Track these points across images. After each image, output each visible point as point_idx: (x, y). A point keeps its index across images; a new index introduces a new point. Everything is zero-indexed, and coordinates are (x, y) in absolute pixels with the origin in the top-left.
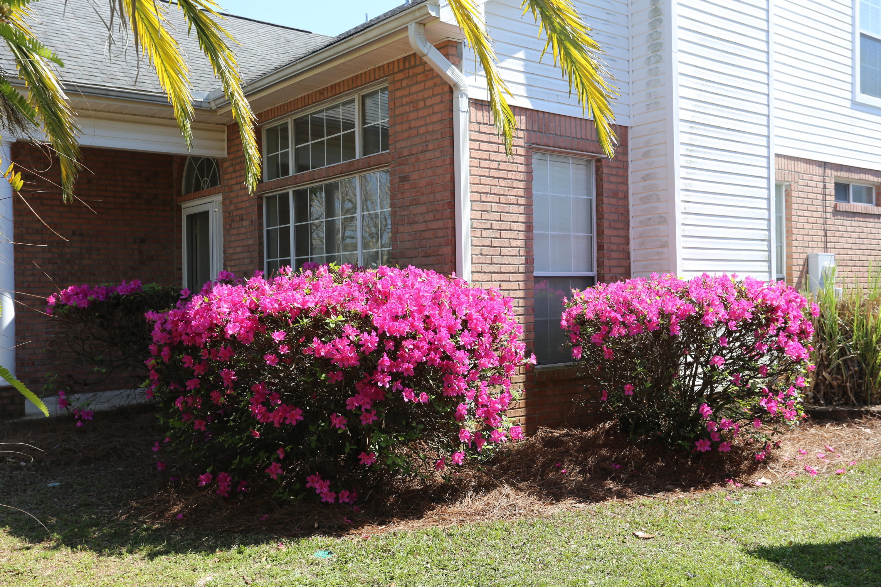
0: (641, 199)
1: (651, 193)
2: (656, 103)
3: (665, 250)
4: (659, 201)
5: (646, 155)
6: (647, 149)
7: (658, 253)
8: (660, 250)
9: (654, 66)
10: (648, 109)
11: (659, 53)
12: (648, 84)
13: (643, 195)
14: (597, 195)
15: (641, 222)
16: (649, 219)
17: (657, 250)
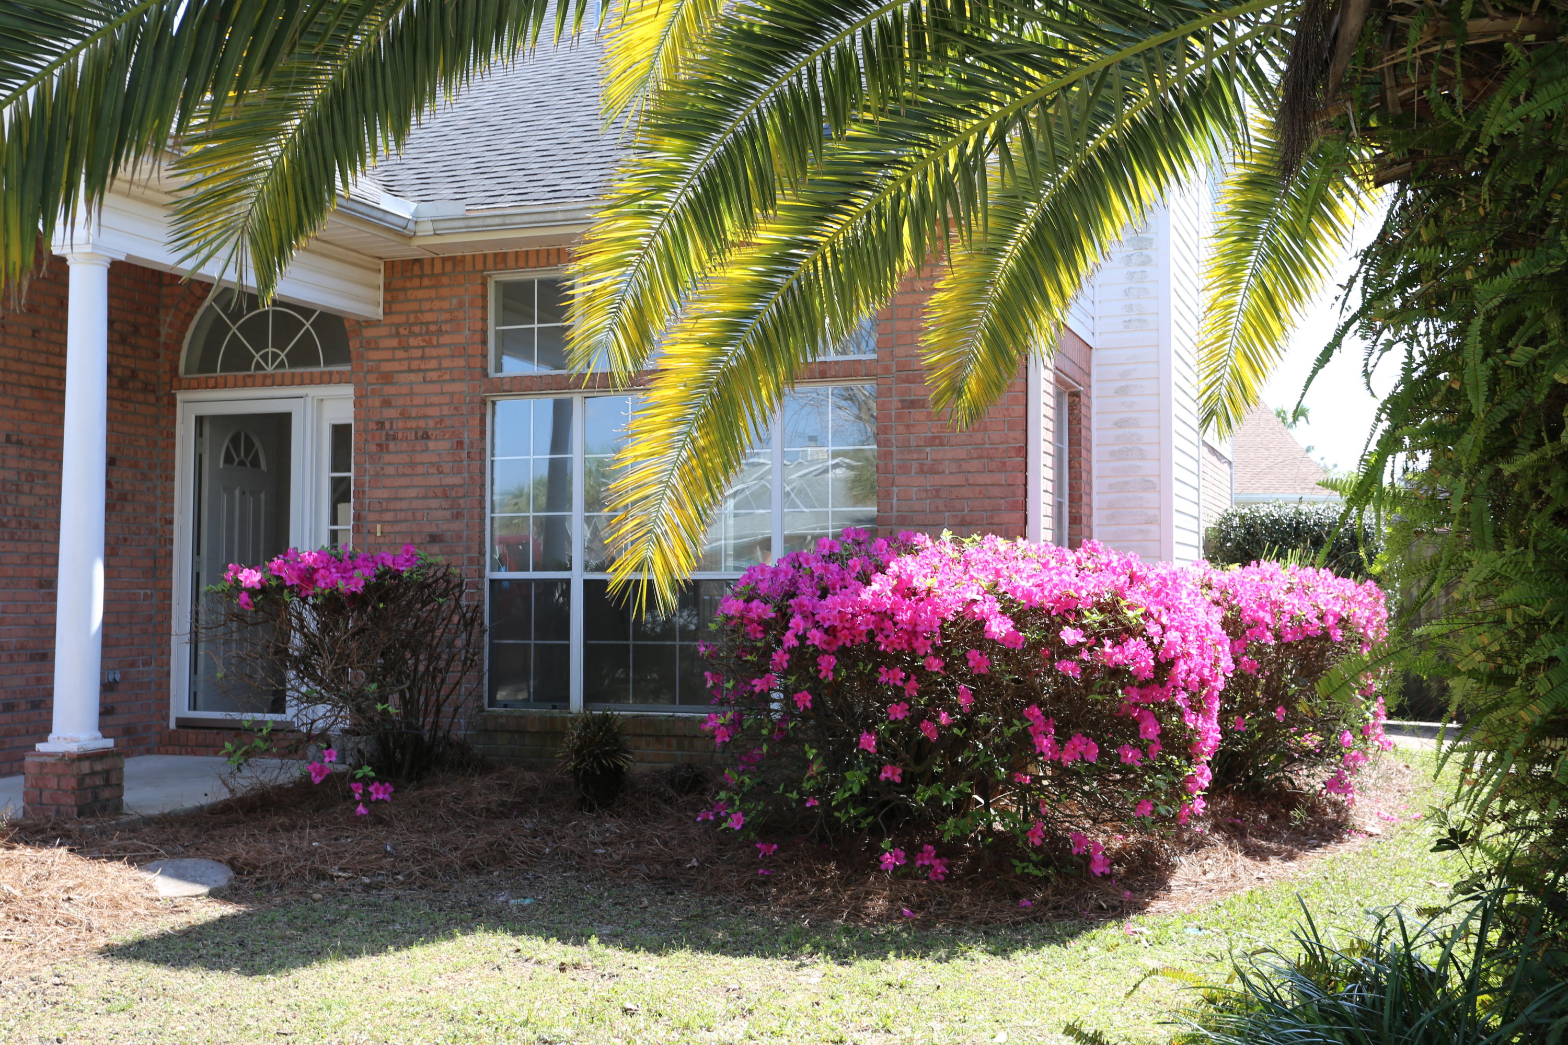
0: (1112, 453)
1: (1129, 446)
2: (1140, 320)
3: (1153, 528)
4: (1143, 458)
5: (1122, 391)
6: (1123, 383)
7: (1141, 531)
8: (1144, 527)
9: (1139, 269)
10: (1126, 327)
11: (1145, 252)
12: (1127, 292)
13: (1116, 448)
14: (1070, 443)
15: (1110, 486)
16: (1127, 483)
17: (1138, 527)
